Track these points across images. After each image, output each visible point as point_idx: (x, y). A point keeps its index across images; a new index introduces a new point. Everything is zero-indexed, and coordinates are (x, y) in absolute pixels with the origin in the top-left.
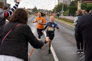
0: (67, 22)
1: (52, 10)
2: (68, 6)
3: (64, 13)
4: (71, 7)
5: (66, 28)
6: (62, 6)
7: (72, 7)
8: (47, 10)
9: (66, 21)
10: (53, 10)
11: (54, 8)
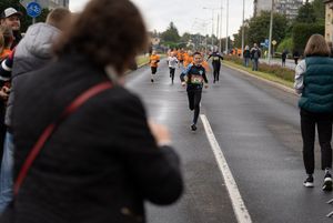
0: (285, 82)
1: (232, 39)
2: (290, 23)
3: (274, 48)
4: (301, 24)
5: (282, 101)
6: (269, 23)
7: (306, 24)
8: (213, 36)
9: (281, 77)
10: (235, 36)
11: (240, 31)
